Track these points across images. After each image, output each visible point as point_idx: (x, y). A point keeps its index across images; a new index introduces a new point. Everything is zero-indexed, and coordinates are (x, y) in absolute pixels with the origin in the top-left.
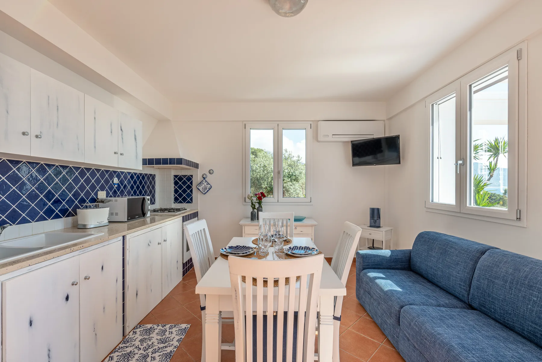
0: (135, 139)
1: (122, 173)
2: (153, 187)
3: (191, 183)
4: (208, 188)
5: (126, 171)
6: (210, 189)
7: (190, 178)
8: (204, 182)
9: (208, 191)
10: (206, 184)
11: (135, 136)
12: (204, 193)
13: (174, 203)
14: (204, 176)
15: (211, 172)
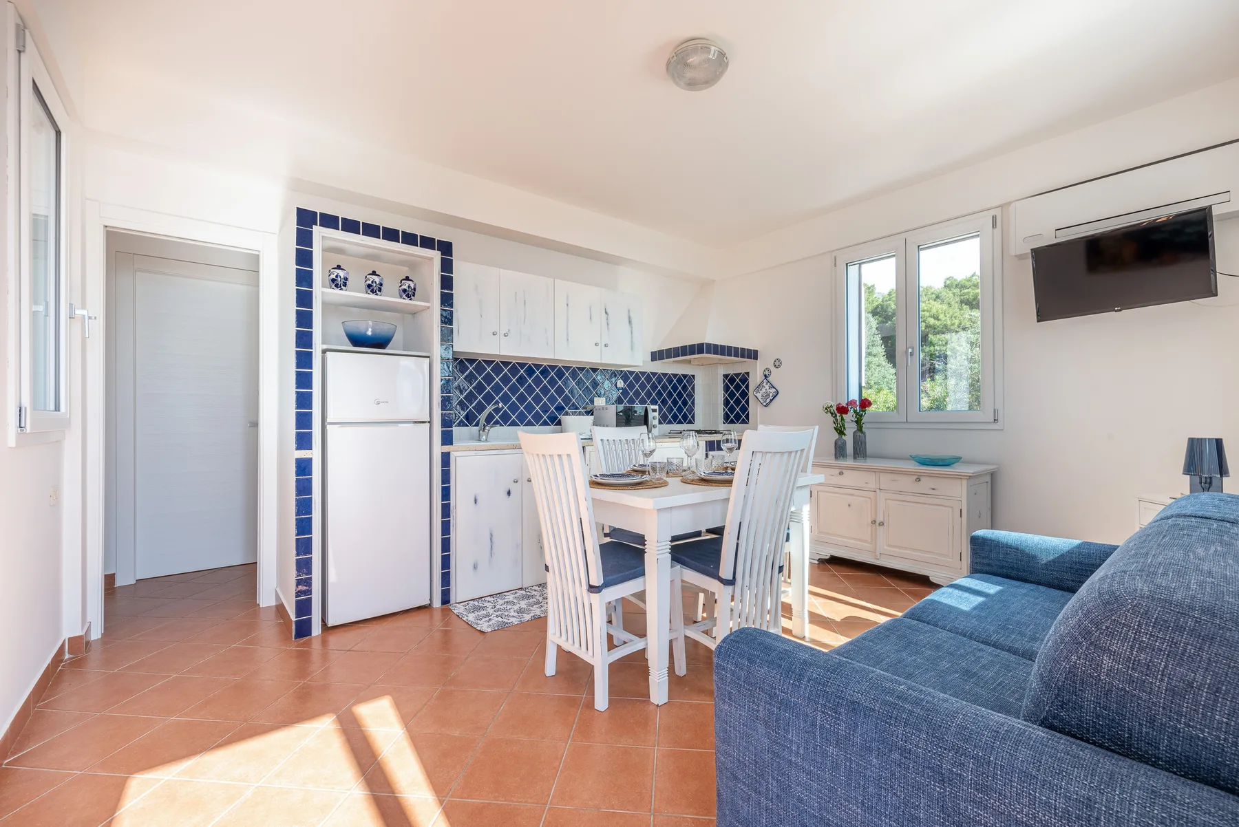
0: (630, 322)
1: (631, 373)
2: (691, 396)
3: (747, 387)
4: (771, 395)
5: (625, 369)
6: (775, 396)
7: (745, 378)
8: (764, 384)
9: (771, 400)
10: (767, 387)
11: (629, 318)
12: (765, 404)
13: (724, 423)
14: (767, 373)
15: (777, 364)
